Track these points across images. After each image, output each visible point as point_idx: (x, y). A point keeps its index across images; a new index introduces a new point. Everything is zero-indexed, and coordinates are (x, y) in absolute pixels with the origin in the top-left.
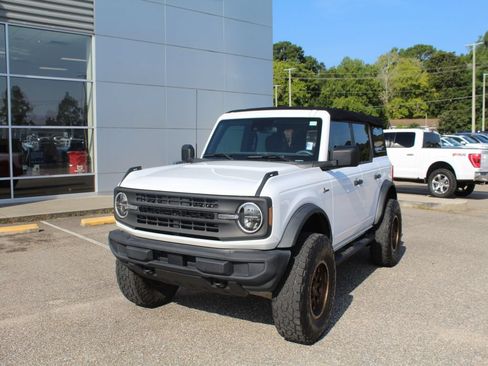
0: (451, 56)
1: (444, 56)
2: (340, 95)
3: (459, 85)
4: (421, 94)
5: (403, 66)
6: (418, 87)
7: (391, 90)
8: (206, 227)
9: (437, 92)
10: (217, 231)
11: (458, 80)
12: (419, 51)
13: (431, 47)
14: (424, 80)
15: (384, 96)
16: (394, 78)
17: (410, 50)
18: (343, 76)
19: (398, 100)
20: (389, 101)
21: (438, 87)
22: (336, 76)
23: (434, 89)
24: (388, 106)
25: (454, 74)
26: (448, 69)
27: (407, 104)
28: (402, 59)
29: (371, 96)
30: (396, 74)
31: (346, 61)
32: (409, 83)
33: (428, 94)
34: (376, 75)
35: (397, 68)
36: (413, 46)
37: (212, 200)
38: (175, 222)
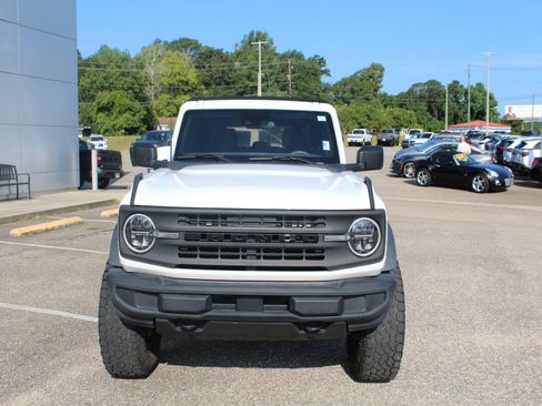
0: (219, 53)
1: (212, 52)
2: (102, 88)
3: (227, 84)
4: (189, 91)
5: (170, 60)
6: (187, 83)
7: (157, 85)
8: (304, 254)
9: (207, 89)
10: (322, 258)
11: (226, 78)
12: (184, 44)
13: (196, 42)
14: (192, 76)
15: (149, 92)
16: (161, 72)
17: (174, 42)
18: (105, 66)
19: (166, 97)
20: (156, 96)
21: (207, 85)
22: (97, 66)
23: (203, 87)
24: (154, 103)
25: (223, 72)
26: (217, 66)
27: (175, 101)
28: (169, 52)
29: (138, 90)
30: (163, 68)
31: (104, 50)
32: (178, 78)
33: (197, 91)
34: (142, 67)
35: (163, 61)
36: (177, 39)
37: (315, 218)
38: (249, 252)
